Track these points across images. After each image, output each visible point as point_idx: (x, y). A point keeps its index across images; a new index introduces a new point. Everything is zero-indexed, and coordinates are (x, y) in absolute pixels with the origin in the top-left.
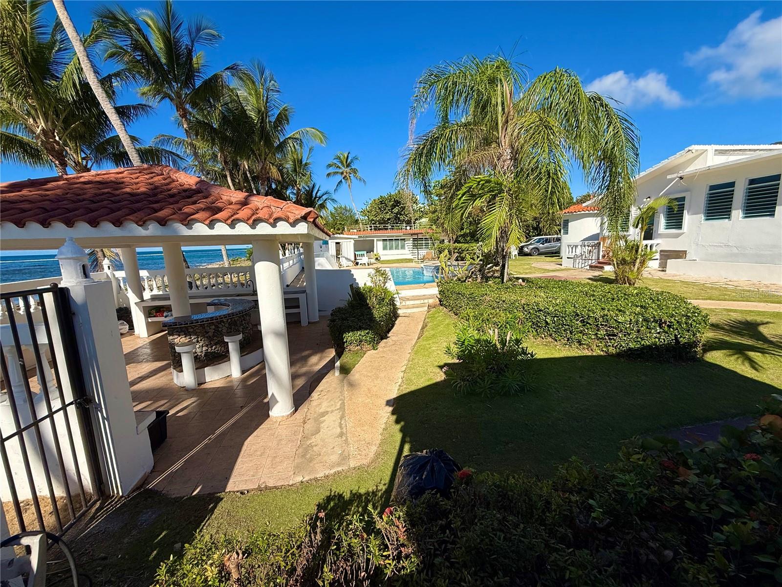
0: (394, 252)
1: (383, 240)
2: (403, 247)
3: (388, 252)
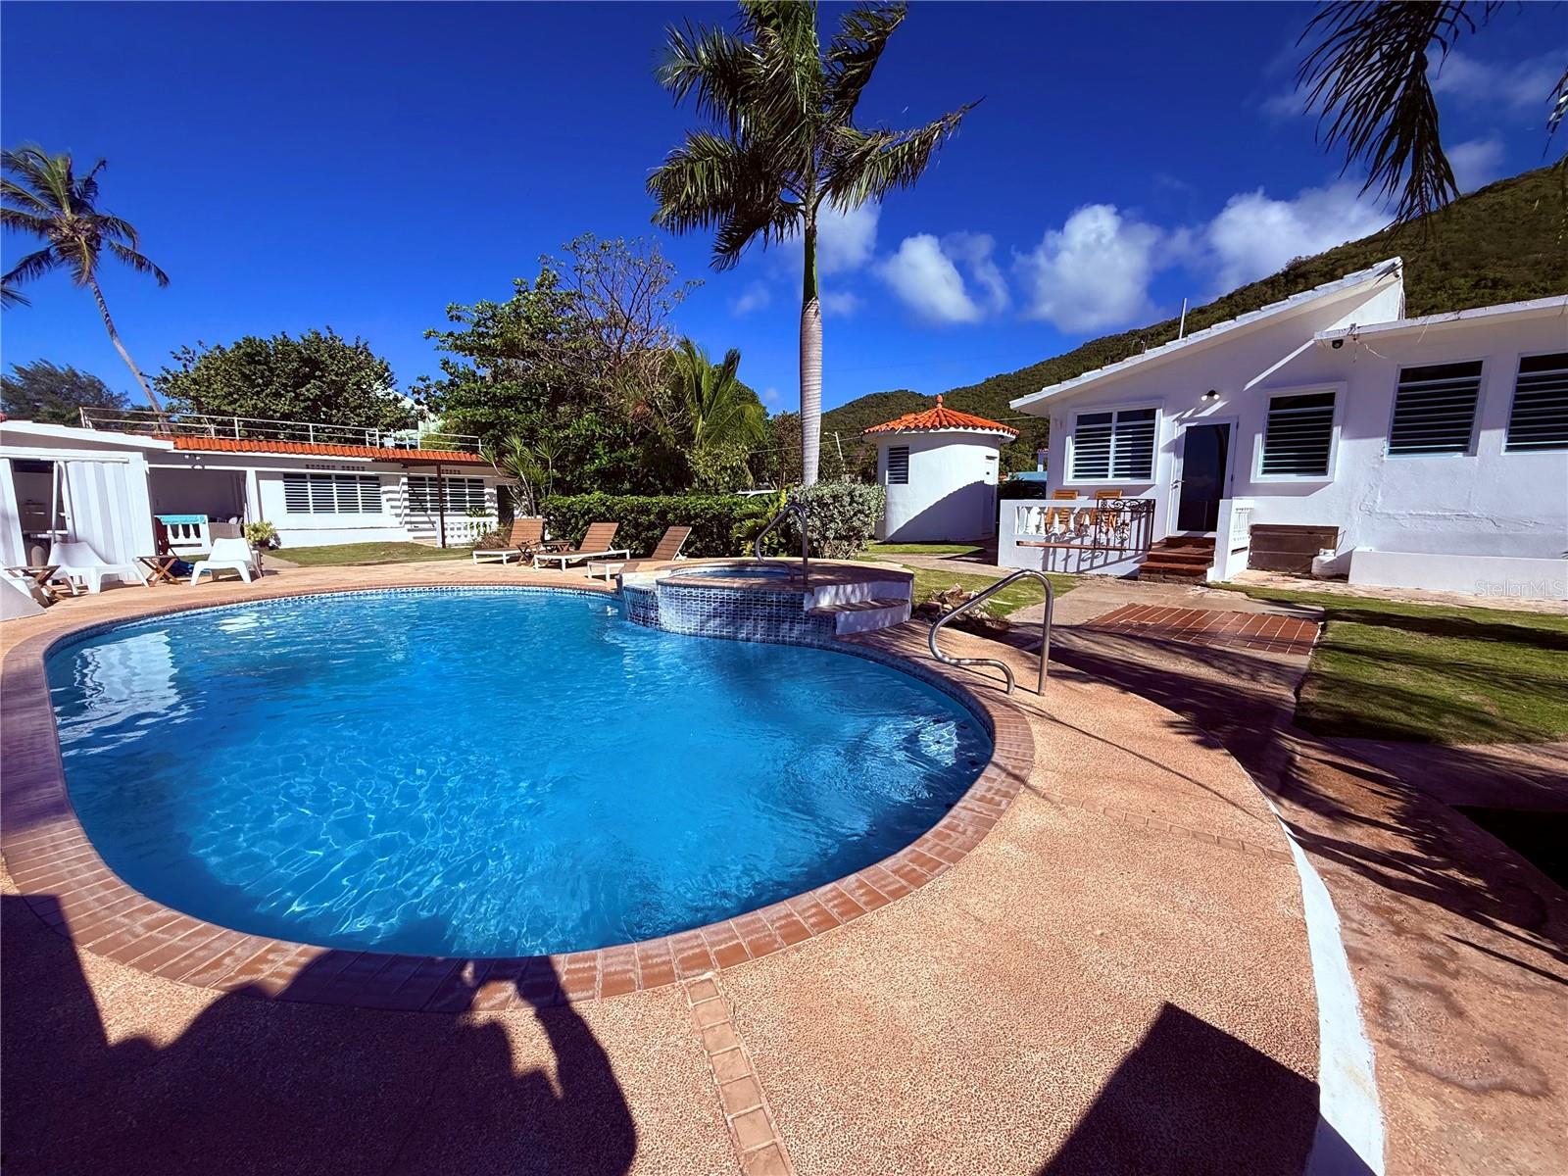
0: (337, 519)
1: (287, 477)
2: (373, 506)
3: (312, 519)
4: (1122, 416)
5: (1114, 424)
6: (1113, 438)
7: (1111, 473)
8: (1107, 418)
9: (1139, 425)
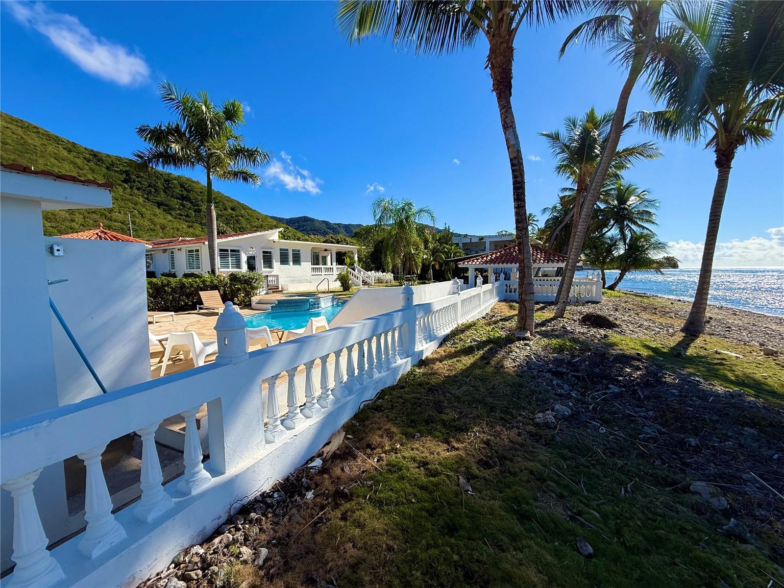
4: (232, 251)
5: (229, 253)
6: (230, 258)
7: (230, 267)
8: (227, 250)
9: (236, 253)
